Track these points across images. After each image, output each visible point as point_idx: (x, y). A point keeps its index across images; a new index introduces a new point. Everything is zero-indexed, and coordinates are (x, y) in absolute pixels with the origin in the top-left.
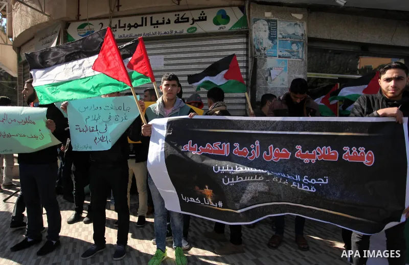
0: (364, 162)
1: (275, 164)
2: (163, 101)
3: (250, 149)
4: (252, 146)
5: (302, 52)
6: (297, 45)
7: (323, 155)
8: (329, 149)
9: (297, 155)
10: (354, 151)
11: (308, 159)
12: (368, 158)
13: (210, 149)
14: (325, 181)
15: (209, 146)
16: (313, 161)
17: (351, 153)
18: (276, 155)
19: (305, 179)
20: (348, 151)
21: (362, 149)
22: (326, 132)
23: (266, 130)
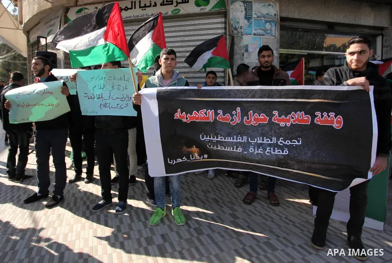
0: (334, 126)
1: (255, 128)
2: (161, 73)
3: (232, 115)
4: (234, 112)
5: (275, 30)
6: (270, 24)
7: (297, 120)
8: (302, 114)
9: (274, 120)
10: (325, 116)
11: (284, 123)
12: (338, 122)
13: (197, 116)
14: (299, 142)
15: (195, 113)
16: (288, 125)
17: (322, 118)
18: (255, 119)
19: (281, 141)
20: (320, 115)
21: (332, 114)
22: (301, 98)
23: (246, 98)
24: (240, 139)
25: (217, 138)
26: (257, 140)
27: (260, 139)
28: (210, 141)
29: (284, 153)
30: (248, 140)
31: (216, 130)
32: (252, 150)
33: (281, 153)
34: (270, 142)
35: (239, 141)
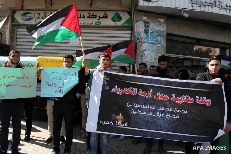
0: (206, 104)
1: (160, 101)
3: (147, 93)
4: (149, 92)
5: (163, 41)
6: (160, 37)
7: (186, 100)
8: (189, 97)
9: (172, 99)
10: (201, 98)
11: (178, 102)
12: (208, 102)
13: (127, 91)
14: (186, 111)
15: (126, 89)
16: (181, 103)
17: (200, 100)
18: (161, 97)
19: (175, 110)
20: (198, 98)
21: (205, 98)
22: (187, 88)
23: (156, 84)
24: (151, 107)
25: (138, 105)
26: (162, 109)
27: (163, 108)
28: (133, 108)
29: (177, 117)
30: (156, 108)
31: (138, 100)
32: (158, 114)
33: (175, 117)
34: (169, 110)
35: (151, 108)
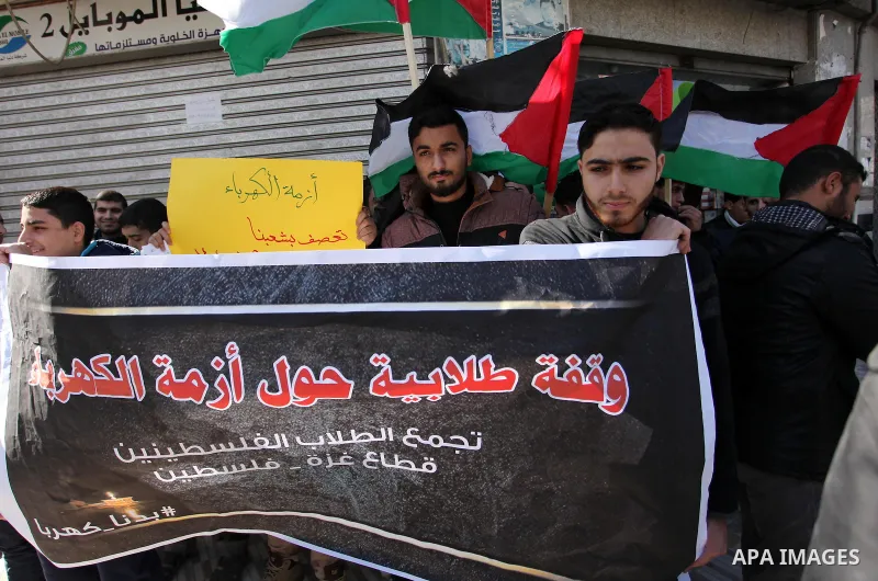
0: (601, 404)
3: (210, 375)
4: (216, 363)
8: (486, 364)
9: (377, 388)
10: (572, 368)
12: (613, 389)
13: (87, 378)
15: (79, 367)
18: (301, 390)
20: (554, 366)
21: (595, 361)
23: (260, 303)
